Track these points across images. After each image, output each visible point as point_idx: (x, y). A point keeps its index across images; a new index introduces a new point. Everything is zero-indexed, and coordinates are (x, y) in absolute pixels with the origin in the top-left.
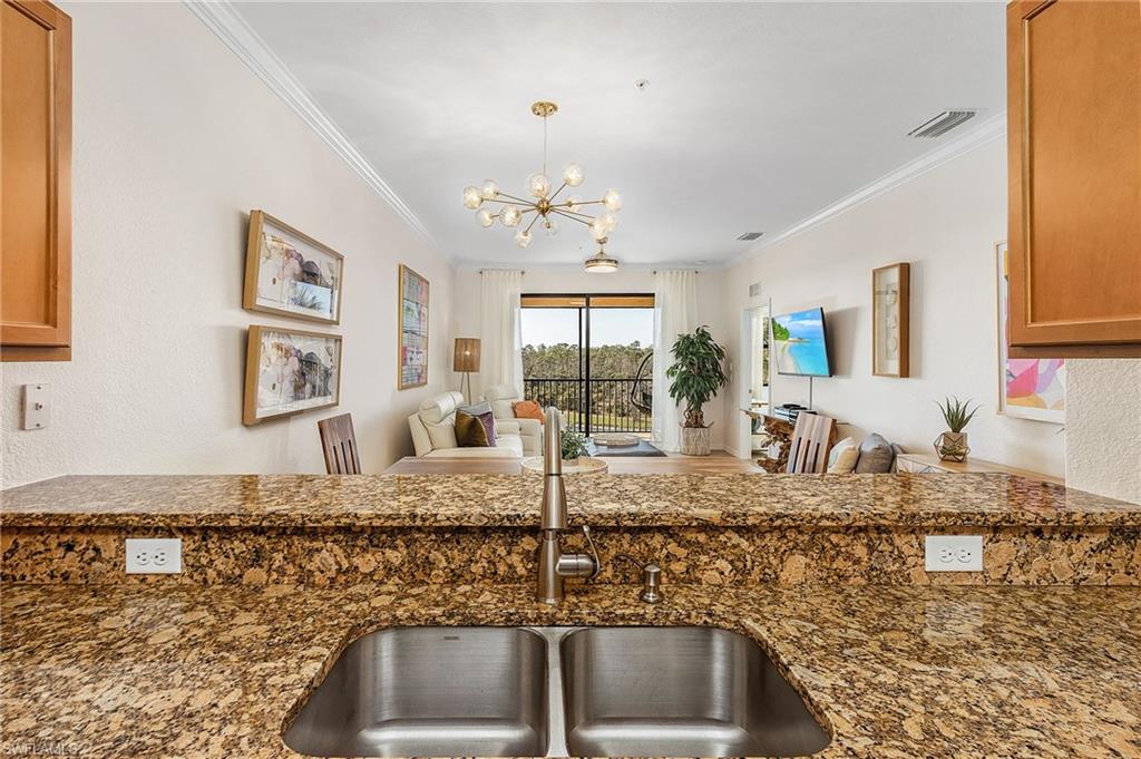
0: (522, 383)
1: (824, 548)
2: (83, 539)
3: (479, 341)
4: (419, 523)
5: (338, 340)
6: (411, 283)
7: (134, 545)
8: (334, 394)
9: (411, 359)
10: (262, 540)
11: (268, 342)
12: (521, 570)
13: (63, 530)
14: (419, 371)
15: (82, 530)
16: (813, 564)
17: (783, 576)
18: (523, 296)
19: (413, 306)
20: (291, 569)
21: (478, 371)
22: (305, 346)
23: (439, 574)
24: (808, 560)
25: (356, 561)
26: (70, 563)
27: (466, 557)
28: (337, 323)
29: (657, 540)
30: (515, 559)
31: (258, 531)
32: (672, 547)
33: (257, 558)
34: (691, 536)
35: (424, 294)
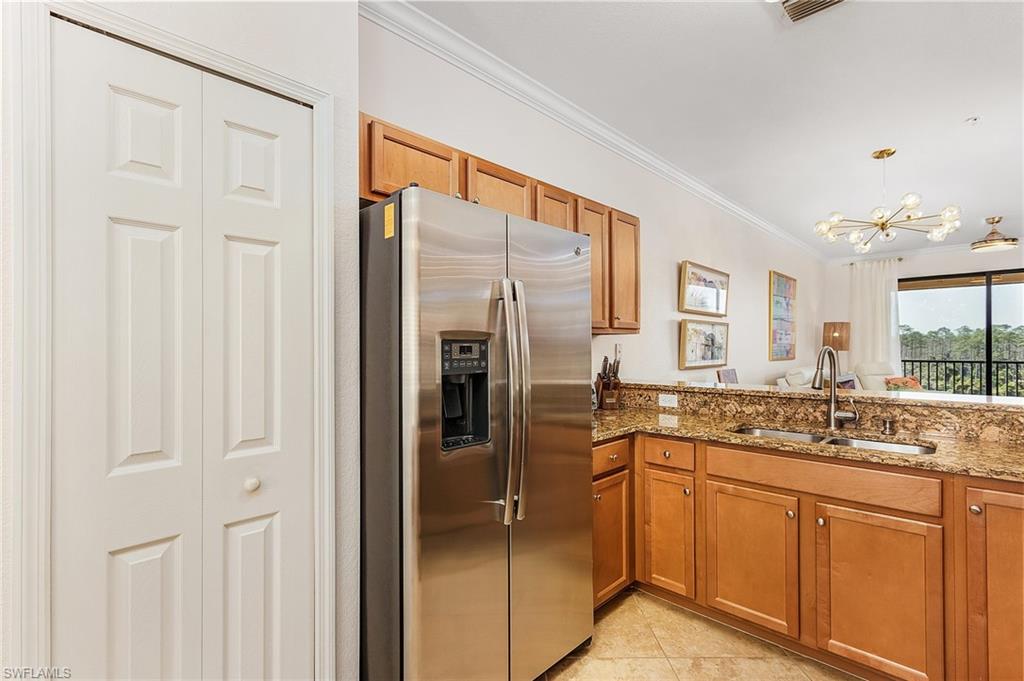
0: (901, 364)
1: (1013, 424)
2: (646, 393)
3: (848, 324)
4: (771, 395)
5: (727, 325)
6: (782, 284)
7: (662, 397)
8: (724, 357)
9: (780, 339)
10: (706, 398)
11: (690, 326)
12: (820, 419)
13: (639, 389)
14: (788, 348)
15: (645, 389)
16: (1005, 432)
17: (982, 436)
18: (900, 280)
19: (782, 300)
20: (717, 409)
21: (847, 350)
22: (708, 330)
23: (780, 418)
24: (1001, 430)
25: (744, 409)
26: (641, 401)
27: (793, 411)
28: (725, 316)
29: (897, 412)
30: (818, 414)
31: (705, 394)
32: (907, 416)
33: (705, 403)
34: (919, 410)
35: (791, 290)
